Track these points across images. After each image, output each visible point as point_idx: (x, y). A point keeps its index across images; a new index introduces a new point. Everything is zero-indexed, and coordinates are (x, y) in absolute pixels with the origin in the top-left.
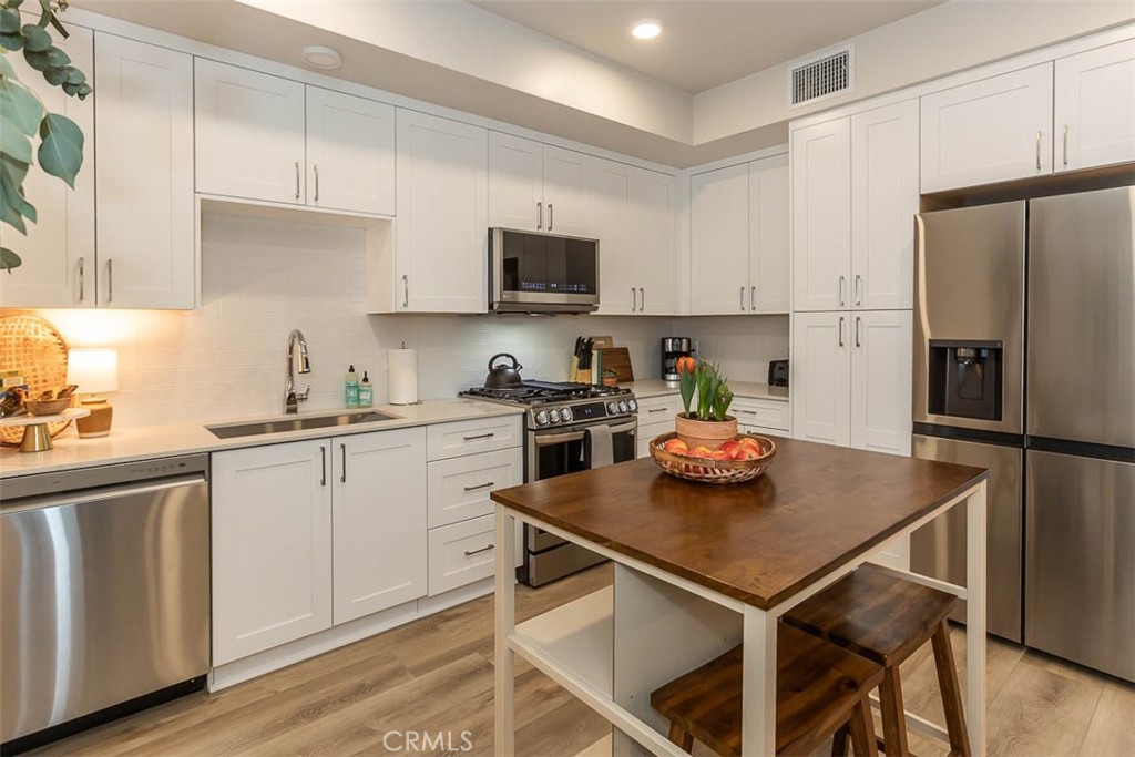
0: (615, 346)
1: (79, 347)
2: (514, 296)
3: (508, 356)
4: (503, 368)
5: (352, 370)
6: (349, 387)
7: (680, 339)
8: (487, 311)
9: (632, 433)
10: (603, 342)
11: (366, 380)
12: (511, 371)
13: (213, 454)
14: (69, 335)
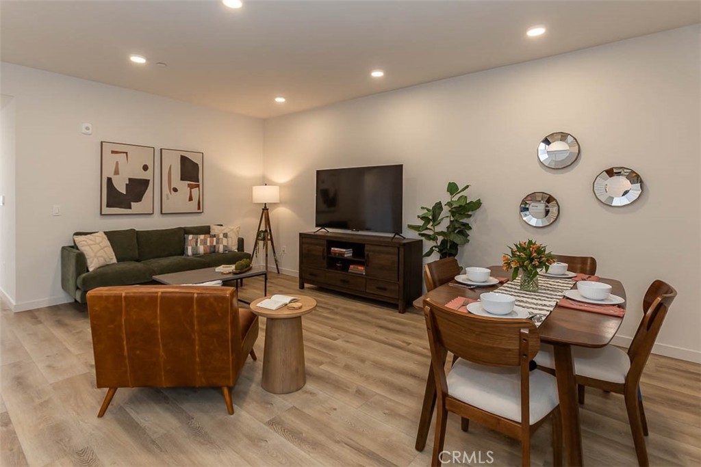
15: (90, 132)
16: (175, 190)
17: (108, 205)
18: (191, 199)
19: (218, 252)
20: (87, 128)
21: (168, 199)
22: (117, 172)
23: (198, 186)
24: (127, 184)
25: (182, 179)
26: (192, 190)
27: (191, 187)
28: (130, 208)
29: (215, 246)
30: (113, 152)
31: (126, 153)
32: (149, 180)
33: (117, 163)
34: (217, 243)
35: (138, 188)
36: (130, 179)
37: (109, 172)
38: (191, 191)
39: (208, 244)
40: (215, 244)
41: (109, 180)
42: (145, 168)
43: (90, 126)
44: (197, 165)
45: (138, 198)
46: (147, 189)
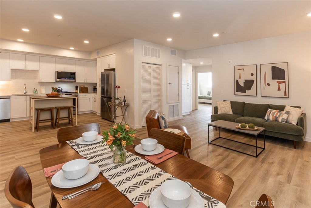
2: (60, 80)
3: (60, 88)
7: (96, 86)
8: (55, 82)
15: (231, 63)
16: (269, 85)
17: (237, 91)
18: (279, 89)
19: (278, 121)
20: (230, 62)
21: (264, 89)
22: (240, 78)
23: (285, 82)
24: (244, 82)
25: (273, 79)
26: (280, 84)
27: (279, 83)
28: (246, 93)
29: (277, 117)
30: (238, 69)
31: (244, 69)
32: (254, 80)
33: (240, 74)
34: (279, 116)
35: (249, 84)
36: (245, 80)
37: (237, 78)
38: (279, 86)
39: (275, 116)
40: (277, 116)
41: (237, 81)
42: (252, 75)
43: (231, 61)
44: (284, 70)
45: (249, 88)
46: (253, 84)
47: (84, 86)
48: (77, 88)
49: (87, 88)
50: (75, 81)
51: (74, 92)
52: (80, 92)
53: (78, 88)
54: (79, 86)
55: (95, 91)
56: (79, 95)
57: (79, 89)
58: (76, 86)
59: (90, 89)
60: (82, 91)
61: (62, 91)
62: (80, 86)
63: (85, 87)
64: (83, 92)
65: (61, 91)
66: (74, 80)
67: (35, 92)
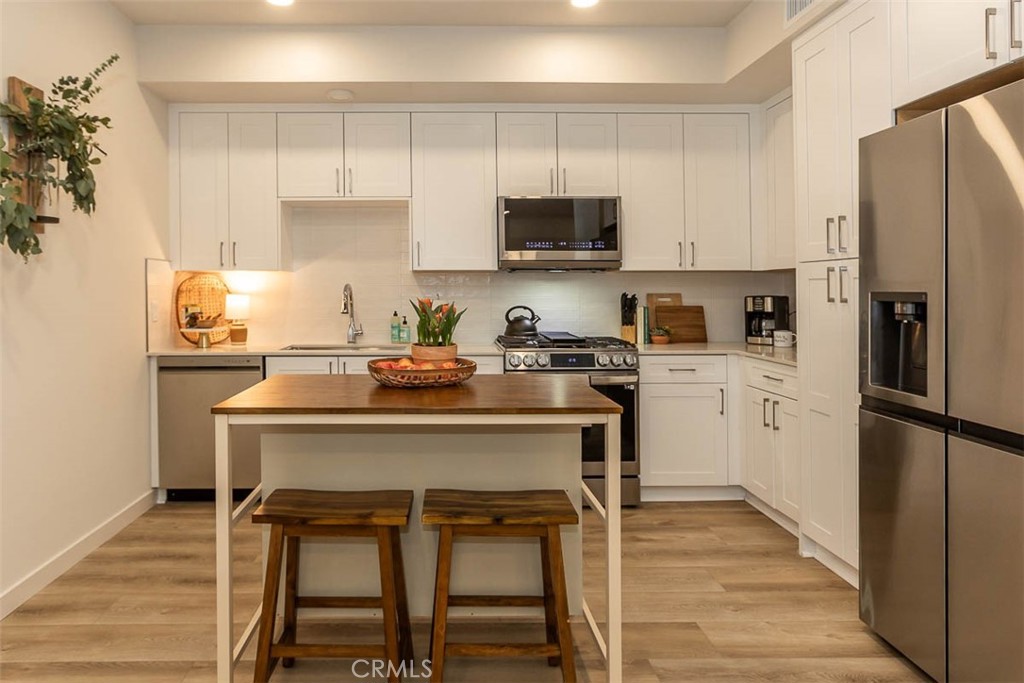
0: (684, 304)
1: (236, 293)
2: (521, 255)
3: (525, 308)
4: (519, 320)
5: (396, 314)
6: (393, 327)
7: (763, 298)
8: (496, 269)
9: (632, 387)
10: (669, 300)
11: (405, 323)
12: (528, 322)
13: (267, 358)
14: (231, 285)
47: (679, 296)
48: (628, 306)
49: (699, 310)
50: (618, 262)
51: (612, 340)
52: (649, 341)
53: (640, 312)
54: (641, 293)
55: (759, 333)
56: (645, 364)
57: (647, 317)
58: (624, 295)
59: (723, 314)
60: (667, 332)
61: (540, 328)
62: (649, 296)
63: (687, 301)
64: (673, 340)
65: (533, 328)
66: (608, 255)
67: (396, 332)
